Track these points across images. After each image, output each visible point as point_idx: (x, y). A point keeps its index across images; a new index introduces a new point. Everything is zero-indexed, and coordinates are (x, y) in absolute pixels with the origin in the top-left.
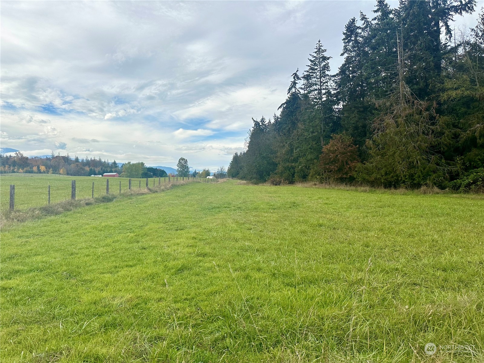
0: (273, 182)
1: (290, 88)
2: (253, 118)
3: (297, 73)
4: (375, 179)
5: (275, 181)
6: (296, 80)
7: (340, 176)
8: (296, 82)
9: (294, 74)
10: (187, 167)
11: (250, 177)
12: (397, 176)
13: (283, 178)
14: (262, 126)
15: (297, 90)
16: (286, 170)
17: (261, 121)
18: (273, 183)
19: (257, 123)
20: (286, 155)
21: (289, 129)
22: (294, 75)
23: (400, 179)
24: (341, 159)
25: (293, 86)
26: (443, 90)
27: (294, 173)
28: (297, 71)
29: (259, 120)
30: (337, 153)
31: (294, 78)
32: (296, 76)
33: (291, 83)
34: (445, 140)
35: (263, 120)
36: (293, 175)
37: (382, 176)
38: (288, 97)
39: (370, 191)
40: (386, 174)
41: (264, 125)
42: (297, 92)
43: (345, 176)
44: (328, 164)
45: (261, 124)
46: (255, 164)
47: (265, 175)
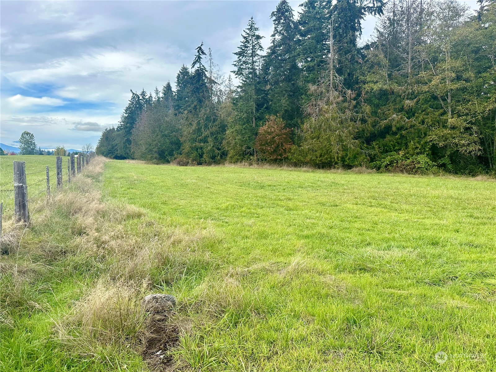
0: (180, 162)
1: (194, 62)
2: (131, 90)
3: (201, 47)
4: (310, 160)
5: (182, 161)
6: (200, 54)
7: (275, 157)
8: (201, 56)
9: (199, 47)
10: (34, 144)
11: (150, 156)
12: (331, 158)
13: (191, 159)
14: (142, 100)
15: (201, 66)
16: (192, 150)
17: (142, 95)
18: (180, 164)
19: (135, 96)
20: (193, 134)
21: (195, 106)
22: (199, 49)
23: (333, 160)
24: (277, 141)
25: (197, 60)
26: (364, 83)
27: (203, 153)
28: (202, 45)
29: (139, 93)
30: (274, 135)
31: (198, 52)
32: (201, 50)
33: (196, 57)
34: (369, 127)
35: (143, 94)
36: (201, 156)
37: (317, 157)
38: (180, 71)
39: (312, 172)
40: (321, 156)
41: (145, 99)
42: (202, 67)
43: (279, 157)
44: (264, 145)
45: (141, 98)
46: (155, 143)
47: (166, 155)
